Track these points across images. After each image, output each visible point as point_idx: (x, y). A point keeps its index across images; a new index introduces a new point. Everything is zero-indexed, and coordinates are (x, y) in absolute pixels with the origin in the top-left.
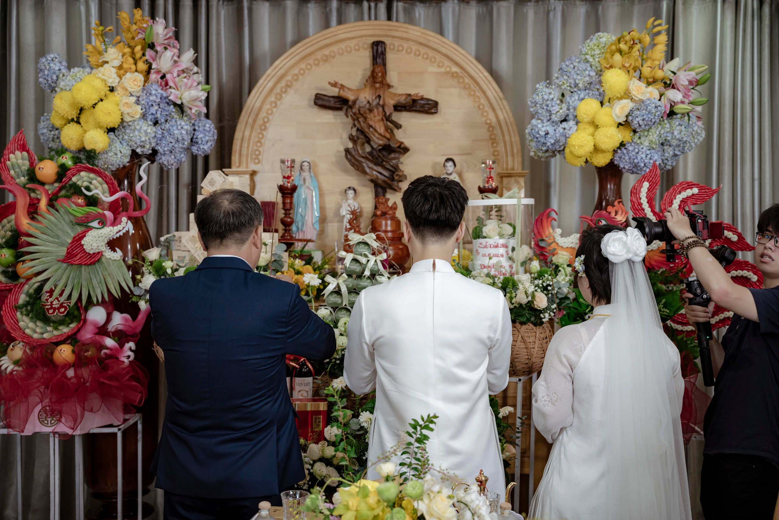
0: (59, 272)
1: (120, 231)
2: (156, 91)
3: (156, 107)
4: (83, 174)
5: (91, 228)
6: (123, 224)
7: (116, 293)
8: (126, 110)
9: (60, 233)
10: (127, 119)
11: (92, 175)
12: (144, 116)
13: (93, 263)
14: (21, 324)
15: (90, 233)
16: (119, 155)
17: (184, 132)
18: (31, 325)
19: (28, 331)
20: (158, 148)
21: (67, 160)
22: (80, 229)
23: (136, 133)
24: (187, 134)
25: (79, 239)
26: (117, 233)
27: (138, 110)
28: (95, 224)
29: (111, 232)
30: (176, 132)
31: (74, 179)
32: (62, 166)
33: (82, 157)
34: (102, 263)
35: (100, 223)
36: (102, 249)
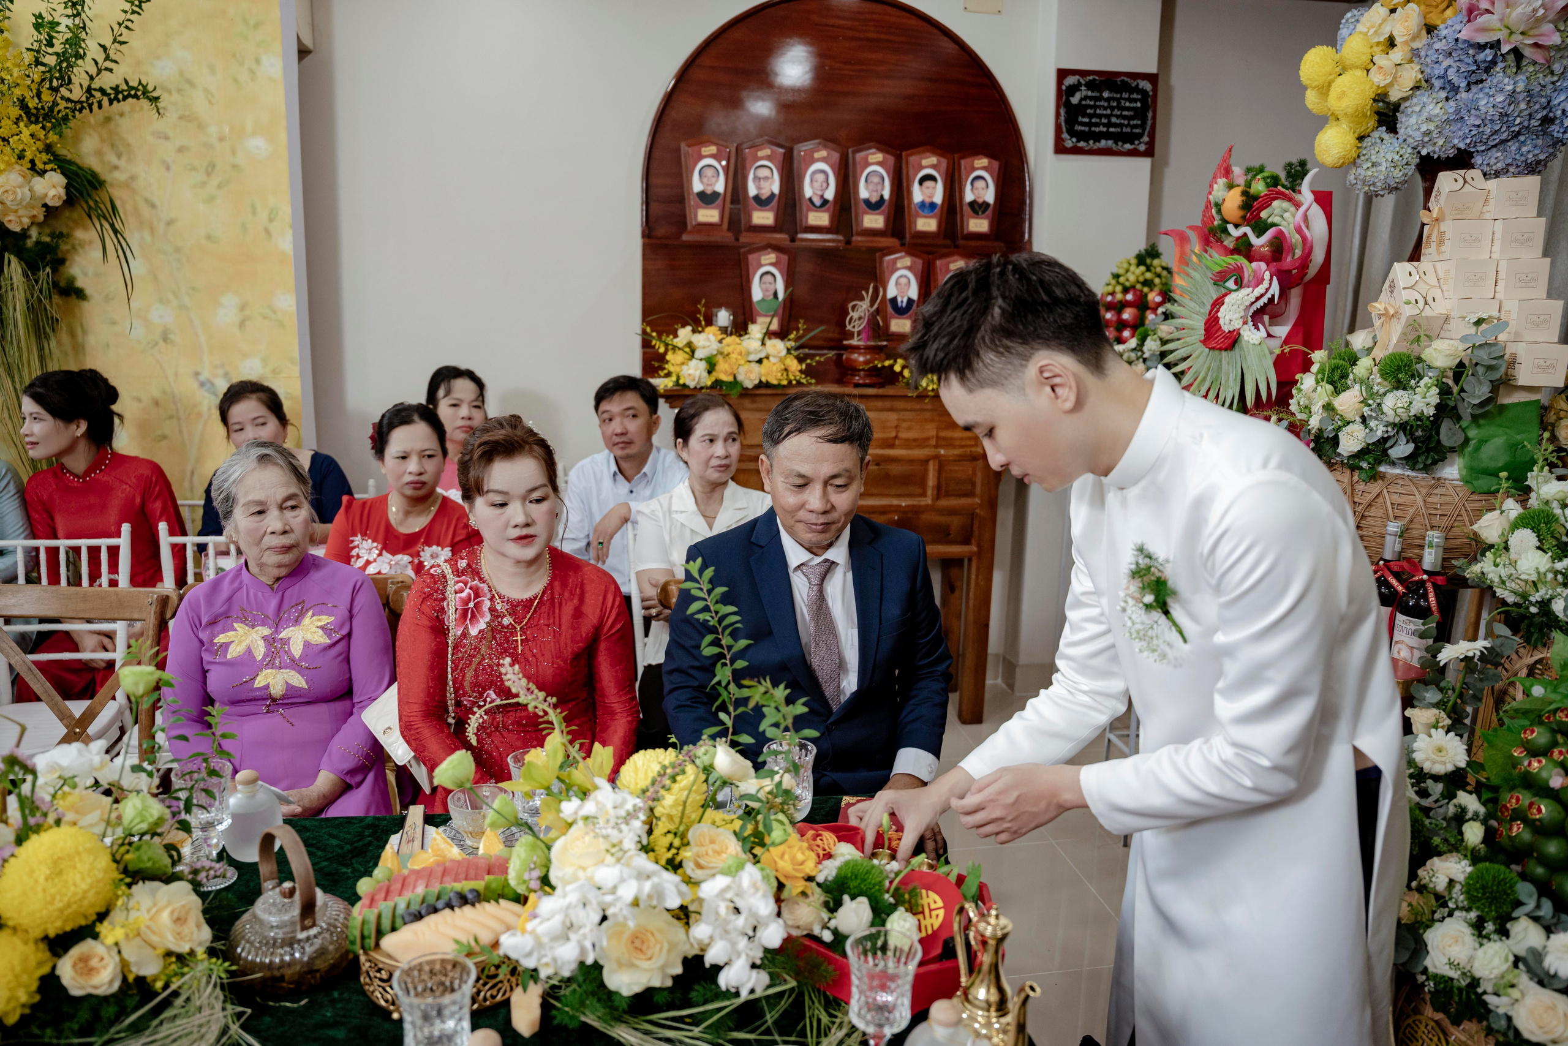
0: (1201, 360)
1: (1262, 296)
4: (1275, 205)
5: (1228, 291)
6: (1266, 284)
9: (1201, 299)
10: (1394, 97)
11: (1285, 204)
12: (1427, 82)
13: (1230, 346)
15: (1227, 299)
22: (1219, 292)
23: (1414, 121)
25: (1217, 306)
26: (1258, 299)
28: (1231, 284)
29: (1249, 297)
31: (1264, 214)
32: (1245, 193)
33: (1282, 175)
34: (1242, 349)
35: (1236, 283)
36: (1237, 324)
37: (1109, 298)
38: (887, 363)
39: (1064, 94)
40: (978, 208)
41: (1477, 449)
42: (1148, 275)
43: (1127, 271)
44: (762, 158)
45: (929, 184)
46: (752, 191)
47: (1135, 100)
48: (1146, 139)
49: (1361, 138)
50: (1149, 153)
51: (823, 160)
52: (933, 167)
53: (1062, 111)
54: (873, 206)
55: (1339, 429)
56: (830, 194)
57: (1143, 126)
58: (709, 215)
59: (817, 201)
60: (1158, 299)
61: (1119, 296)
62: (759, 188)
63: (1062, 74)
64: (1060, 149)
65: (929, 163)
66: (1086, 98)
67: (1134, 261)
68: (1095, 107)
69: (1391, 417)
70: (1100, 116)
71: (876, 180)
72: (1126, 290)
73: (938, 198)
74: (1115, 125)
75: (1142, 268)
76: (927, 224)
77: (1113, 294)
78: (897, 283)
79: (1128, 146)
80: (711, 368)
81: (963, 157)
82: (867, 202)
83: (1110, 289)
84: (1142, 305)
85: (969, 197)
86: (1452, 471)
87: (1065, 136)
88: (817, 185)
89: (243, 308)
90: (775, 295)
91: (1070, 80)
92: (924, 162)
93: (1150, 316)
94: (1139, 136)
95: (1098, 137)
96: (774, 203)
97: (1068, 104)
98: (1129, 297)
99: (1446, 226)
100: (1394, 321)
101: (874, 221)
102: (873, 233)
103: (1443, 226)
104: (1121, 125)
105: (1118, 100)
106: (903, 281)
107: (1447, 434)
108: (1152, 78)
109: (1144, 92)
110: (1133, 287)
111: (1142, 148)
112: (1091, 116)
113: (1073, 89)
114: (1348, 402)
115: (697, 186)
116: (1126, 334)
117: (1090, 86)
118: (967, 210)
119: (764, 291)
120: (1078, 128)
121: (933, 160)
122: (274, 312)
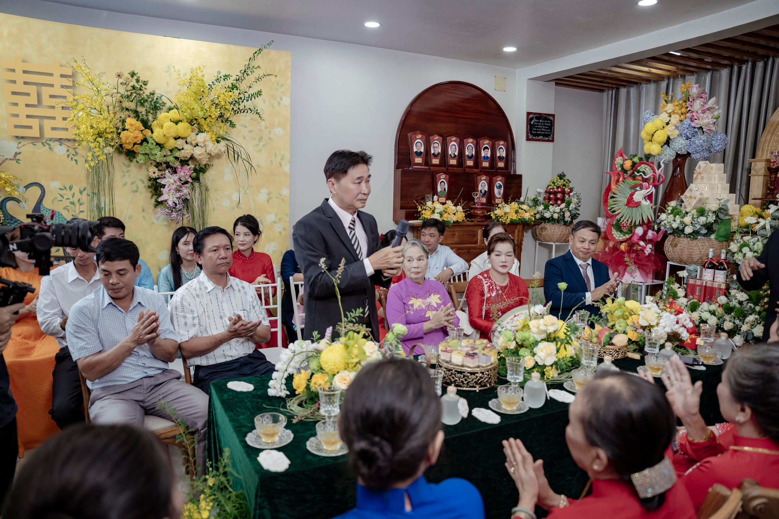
0: (624, 210)
1: (649, 192)
2: (687, 122)
3: (687, 130)
4: (643, 165)
5: (637, 190)
6: (650, 189)
7: (646, 221)
8: (669, 133)
9: (626, 193)
10: (671, 137)
11: (646, 166)
12: (680, 135)
13: (637, 206)
14: (613, 232)
15: (636, 193)
16: (668, 155)
17: (701, 141)
18: (616, 233)
19: (614, 236)
20: (689, 151)
21: (636, 160)
22: (633, 191)
23: (677, 144)
24: (704, 142)
25: (632, 195)
26: (647, 193)
27: (677, 132)
28: (638, 188)
29: (644, 192)
30: (697, 142)
31: (639, 168)
32: (633, 162)
33: (643, 157)
34: (641, 207)
35: (640, 188)
36: (641, 200)
37: (551, 190)
38: (489, 213)
39: (529, 120)
40: (501, 158)
41: (718, 231)
42: (565, 183)
43: (557, 181)
44: (436, 140)
45: (486, 150)
46: (432, 152)
47: (549, 123)
48: (552, 136)
49: (662, 147)
50: (553, 141)
51: (455, 141)
52: (487, 144)
53: (529, 126)
54: (470, 158)
55: (684, 228)
56: (456, 153)
57: (551, 132)
58: (418, 160)
59: (453, 156)
60: (569, 190)
61: (555, 190)
62: (434, 151)
63: (529, 114)
64: (528, 139)
65: (486, 143)
66: (535, 122)
67: (558, 178)
68: (538, 125)
69: (701, 223)
70: (539, 128)
71: (470, 148)
72: (558, 188)
73: (489, 155)
74: (544, 131)
75: (562, 180)
76: (486, 164)
77: (553, 188)
78: (482, 185)
79: (547, 138)
80: (441, 215)
81: (495, 141)
82: (468, 156)
83: (552, 187)
84: (563, 192)
85: (498, 155)
86: (713, 237)
87: (530, 135)
88: (452, 150)
89: (269, 194)
90: (445, 189)
91: (531, 116)
92: (485, 143)
93: (567, 196)
94: (550, 135)
95: (538, 135)
96: (439, 156)
97: (530, 124)
98: (559, 190)
99: (704, 175)
100: (693, 200)
101: (470, 163)
102: (469, 167)
103: (702, 175)
104: (545, 131)
105: (544, 123)
106: (483, 184)
107: (715, 227)
108: (553, 116)
109: (551, 120)
110: (560, 186)
111: (551, 139)
112: (537, 128)
113: (531, 119)
114: (687, 220)
115: (415, 150)
116: (559, 202)
117: (537, 118)
118: (497, 159)
119: (441, 188)
120: (533, 132)
121: (487, 142)
122: (281, 195)
